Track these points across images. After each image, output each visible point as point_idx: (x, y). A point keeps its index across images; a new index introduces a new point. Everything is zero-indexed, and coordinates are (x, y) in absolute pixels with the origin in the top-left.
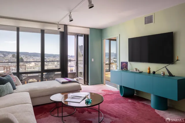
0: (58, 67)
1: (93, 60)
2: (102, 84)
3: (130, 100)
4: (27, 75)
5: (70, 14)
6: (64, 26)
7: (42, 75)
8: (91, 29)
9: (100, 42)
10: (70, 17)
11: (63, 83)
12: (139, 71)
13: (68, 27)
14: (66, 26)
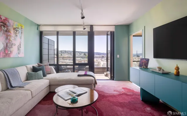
0: (86, 62)
1: (118, 56)
2: (129, 81)
3: (148, 109)
4: (66, 67)
5: (82, 12)
6: (90, 26)
7: (74, 68)
8: (117, 26)
9: (127, 39)
10: (82, 14)
11: (79, 76)
12: (163, 70)
13: (94, 27)
14: (92, 27)
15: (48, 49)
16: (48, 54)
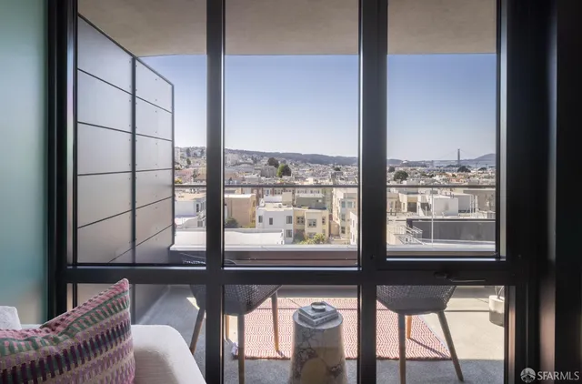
15: (133, 133)
16: (133, 171)
